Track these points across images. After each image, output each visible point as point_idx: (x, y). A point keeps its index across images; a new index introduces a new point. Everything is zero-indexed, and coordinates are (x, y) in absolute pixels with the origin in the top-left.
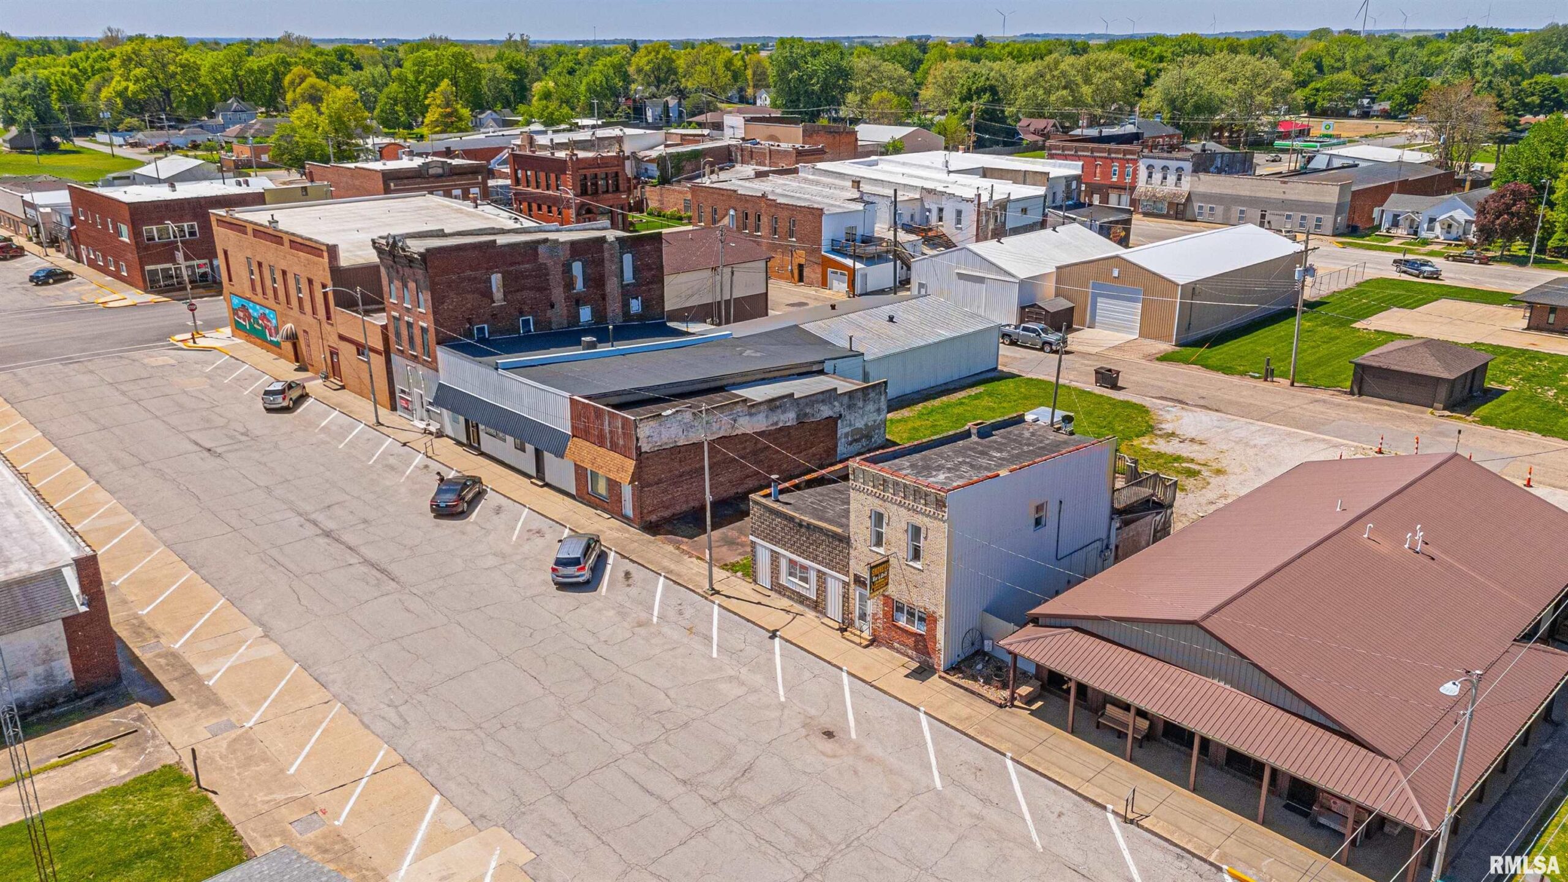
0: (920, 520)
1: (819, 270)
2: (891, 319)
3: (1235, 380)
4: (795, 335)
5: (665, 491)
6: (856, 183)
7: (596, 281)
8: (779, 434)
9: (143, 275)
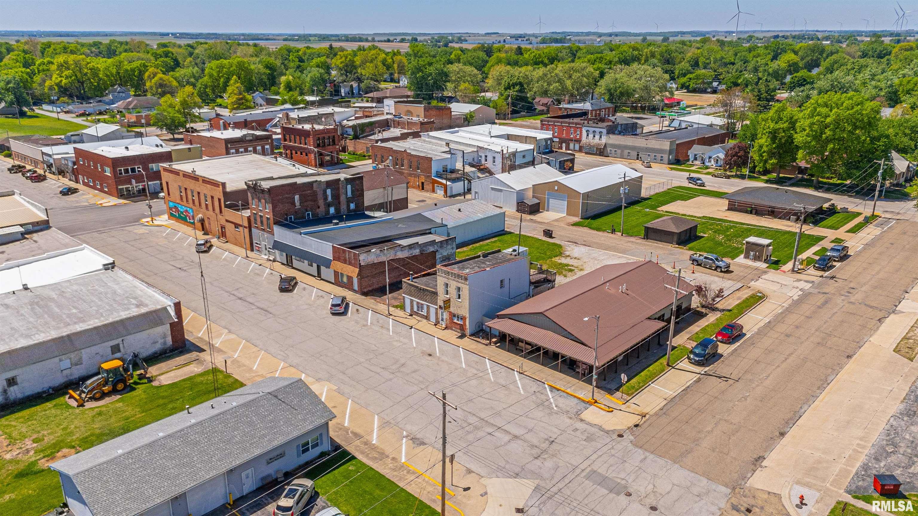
0: (460, 285)
1: (431, 185)
2: (460, 210)
3: (600, 233)
4: (419, 217)
5: (370, 280)
6: (448, 144)
7: (336, 197)
8: (414, 258)
9: (117, 191)
